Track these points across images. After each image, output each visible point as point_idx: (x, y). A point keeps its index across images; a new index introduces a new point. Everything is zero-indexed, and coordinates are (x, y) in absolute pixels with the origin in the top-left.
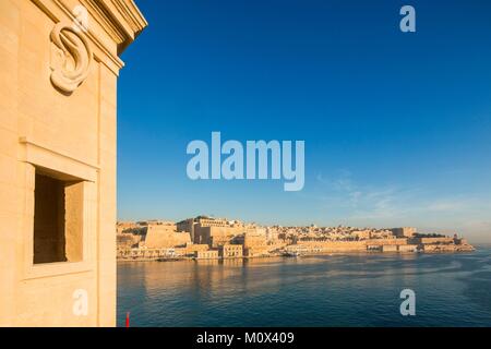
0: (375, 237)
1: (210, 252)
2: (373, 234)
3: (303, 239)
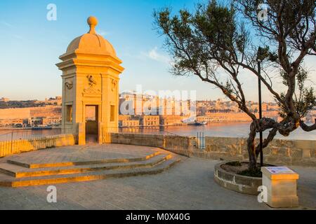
0: (271, 110)
1: (133, 121)
2: (269, 107)
3: (211, 111)
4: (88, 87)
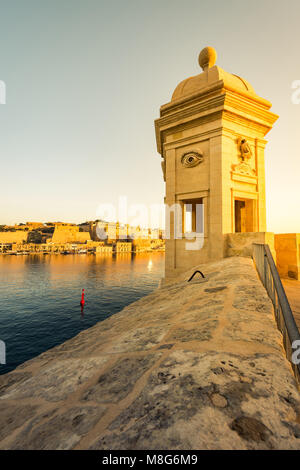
1: (106, 247)
4: (237, 161)
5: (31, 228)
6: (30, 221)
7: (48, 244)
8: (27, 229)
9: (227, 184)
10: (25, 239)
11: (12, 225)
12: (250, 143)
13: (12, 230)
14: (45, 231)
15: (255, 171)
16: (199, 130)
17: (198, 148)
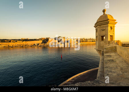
4: (110, 30)
5: (43, 39)
6: (42, 38)
7: (48, 43)
8: (42, 40)
9: (109, 33)
10: (42, 42)
11: (38, 39)
12: (113, 27)
13: (38, 40)
14: (46, 40)
15: (113, 31)
16: (104, 26)
17: (104, 28)
